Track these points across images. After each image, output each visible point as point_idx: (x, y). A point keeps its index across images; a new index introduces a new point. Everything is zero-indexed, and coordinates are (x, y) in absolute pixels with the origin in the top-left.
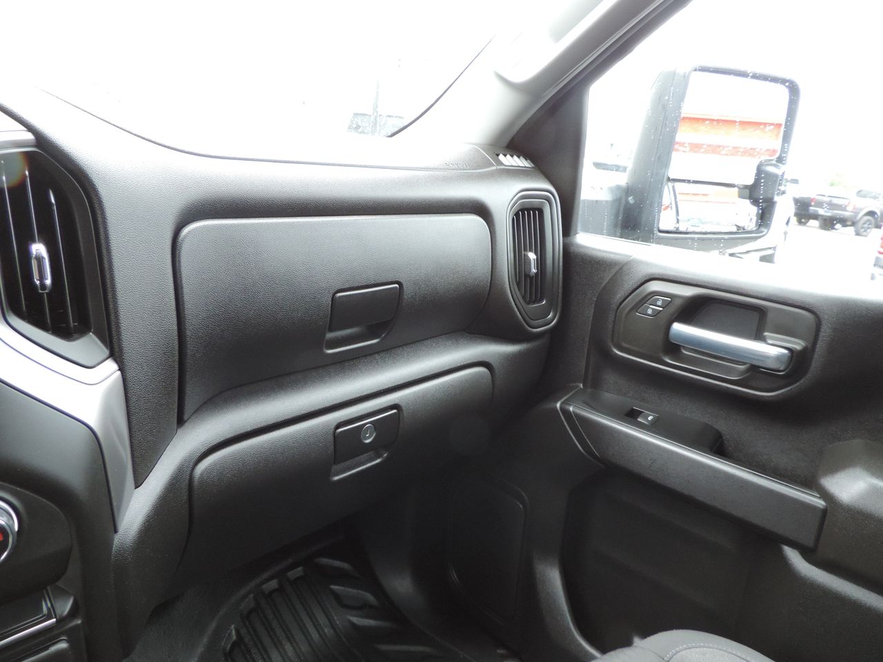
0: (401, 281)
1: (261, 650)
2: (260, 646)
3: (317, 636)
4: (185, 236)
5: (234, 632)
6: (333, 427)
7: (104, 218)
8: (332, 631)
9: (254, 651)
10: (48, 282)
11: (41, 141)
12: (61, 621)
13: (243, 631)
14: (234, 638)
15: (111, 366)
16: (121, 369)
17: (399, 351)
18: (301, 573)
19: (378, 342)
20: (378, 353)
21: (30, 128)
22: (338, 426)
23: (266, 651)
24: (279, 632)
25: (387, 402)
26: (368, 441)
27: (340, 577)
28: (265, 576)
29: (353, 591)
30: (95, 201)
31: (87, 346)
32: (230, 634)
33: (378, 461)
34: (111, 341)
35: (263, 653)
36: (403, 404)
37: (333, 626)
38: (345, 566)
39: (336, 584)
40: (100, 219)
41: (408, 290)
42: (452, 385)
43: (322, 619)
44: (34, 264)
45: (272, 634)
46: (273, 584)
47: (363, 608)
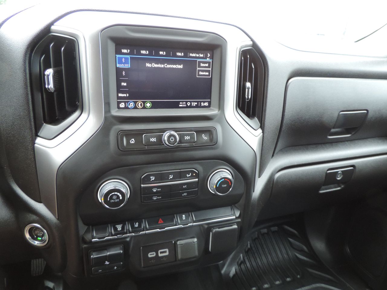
0: (368, 109)
1: (259, 254)
2: (259, 253)
3: (281, 257)
4: (290, 83)
5: (249, 245)
6: (326, 170)
7: (268, 74)
8: (287, 256)
9: (256, 254)
10: (250, 97)
11: (255, 45)
12: (236, 218)
13: (252, 245)
14: (249, 246)
15: (260, 131)
16: (263, 132)
17: (356, 142)
18: (277, 230)
19: (350, 136)
20: (347, 141)
21: (252, 40)
22: (328, 170)
23: (261, 256)
24: (266, 250)
25: (350, 163)
26: (338, 179)
27: (293, 236)
28: (262, 226)
29: (298, 243)
30: (266, 68)
31: (255, 123)
32: (247, 245)
33: (339, 188)
34: (261, 121)
35: (260, 256)
36: (356, 165)
37: (288, 254)
38: (295, 232)
39: (291, 238)
40: (266, 75)
41: (370, 115)
42: (379, 161)
43: (284, 251)
44: (247, 90)
45: (263, 249)
46: (265, 231)
47: (301, 251)
